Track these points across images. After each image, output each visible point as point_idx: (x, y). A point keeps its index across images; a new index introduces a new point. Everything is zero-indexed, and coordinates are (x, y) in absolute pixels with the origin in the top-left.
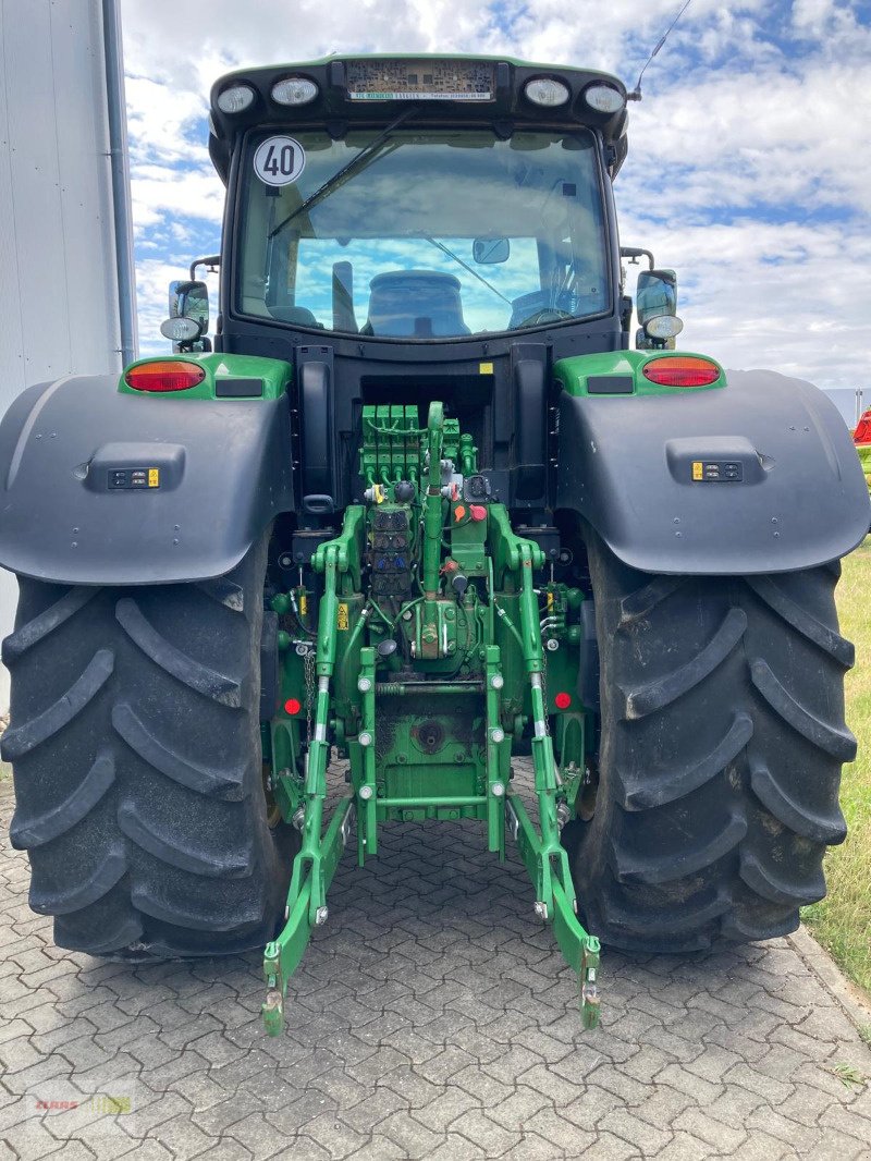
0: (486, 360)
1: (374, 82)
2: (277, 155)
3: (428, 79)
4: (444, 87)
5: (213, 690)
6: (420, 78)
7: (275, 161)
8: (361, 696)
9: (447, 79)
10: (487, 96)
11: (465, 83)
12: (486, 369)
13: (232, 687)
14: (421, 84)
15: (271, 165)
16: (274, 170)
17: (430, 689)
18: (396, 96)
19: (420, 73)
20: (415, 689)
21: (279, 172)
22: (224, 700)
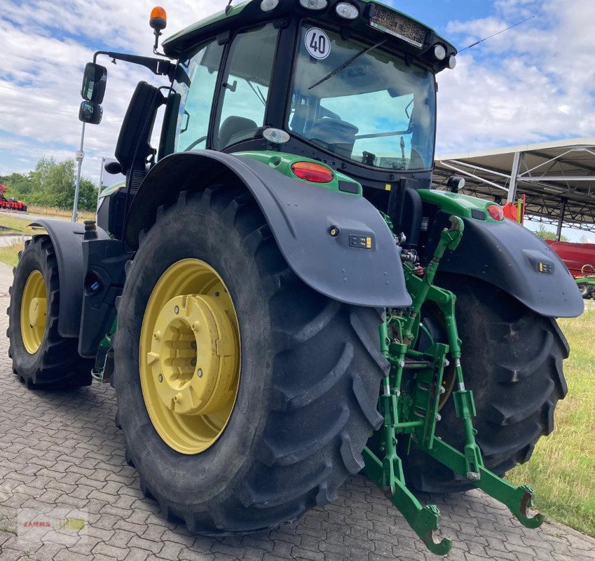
0: (389, 183)
1: (381, 19)
2: (317, 39)
3: (401, 27)
6: (398, 25)
7: (316, 42)
9: (407, 30)
10: (420, 45)
11: (413, 35)
12: (388, 187)
14: (398, 28)
15: (313, 45)
16: (315, 48)
18: (388, 31)
19: (399, 22)
21: (317, 50)
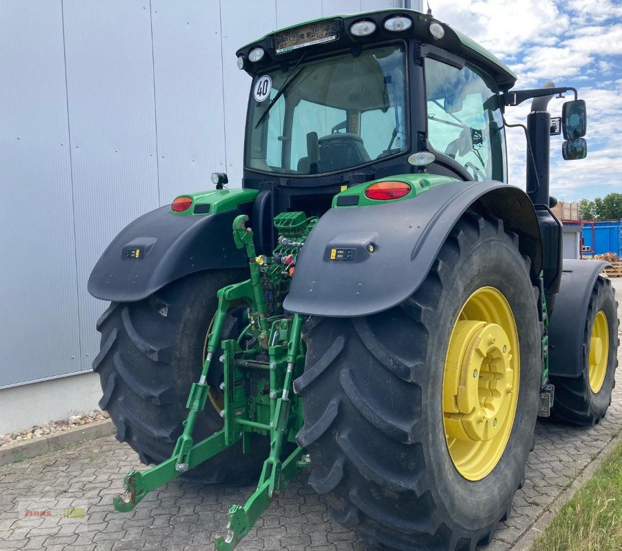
0: (343, 184)
1: (287, 42)
2: (262, 85)
3: (308, 35)
4: (316, 37)
5: (147, 352)
6: (305, 36)
7: (261, 89)
8: (222, 364)
9: (316, 33)
10: (334, 37)
11: (325, 33)
13: (154, 351)
14: (306, 38)
15: (259, 92)
16: (260, 94)
17: (258, 366)
18: (295, 47)
19: (305, 32)
20: (252, 364)
21: (262, 94)
22: (151, 356)
